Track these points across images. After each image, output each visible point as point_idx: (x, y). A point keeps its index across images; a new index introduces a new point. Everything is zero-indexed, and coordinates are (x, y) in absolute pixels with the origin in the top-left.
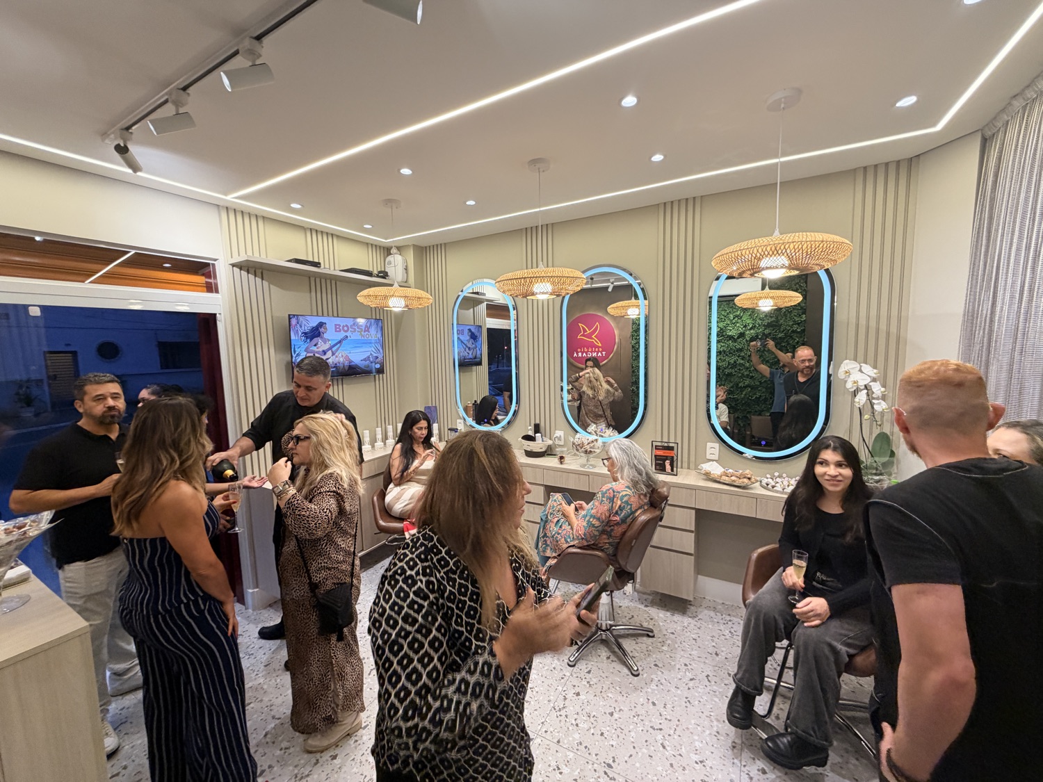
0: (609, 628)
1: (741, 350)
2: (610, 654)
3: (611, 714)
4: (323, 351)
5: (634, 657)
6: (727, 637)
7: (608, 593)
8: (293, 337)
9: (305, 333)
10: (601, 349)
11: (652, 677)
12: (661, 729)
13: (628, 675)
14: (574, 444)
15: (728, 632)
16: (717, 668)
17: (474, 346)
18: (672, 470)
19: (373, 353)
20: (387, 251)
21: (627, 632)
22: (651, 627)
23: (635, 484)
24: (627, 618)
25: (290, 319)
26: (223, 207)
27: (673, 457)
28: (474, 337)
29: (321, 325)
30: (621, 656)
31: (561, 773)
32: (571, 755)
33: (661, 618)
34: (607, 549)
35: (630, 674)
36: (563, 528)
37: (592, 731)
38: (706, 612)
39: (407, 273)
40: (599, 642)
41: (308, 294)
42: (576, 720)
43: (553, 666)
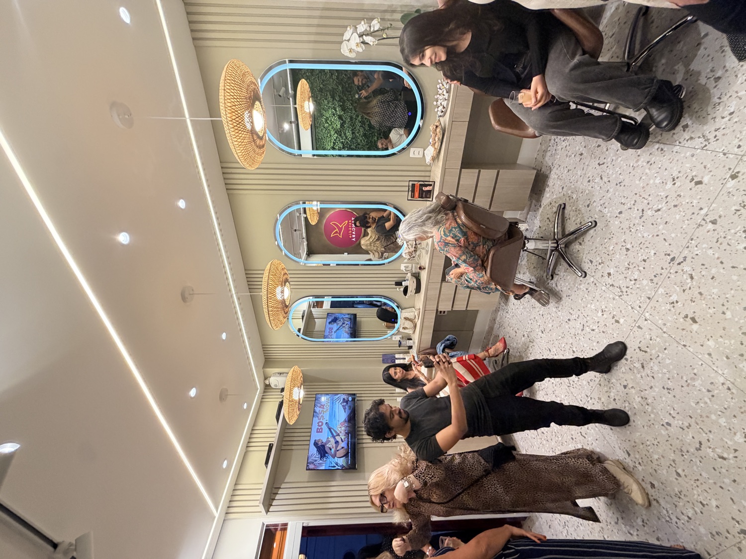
0: (555, 241)
1: (351, 118)
2: (577, 241)
3: (628, 250)
4: (336, 443)
5: (581, 222)
6: (568, 144)
7: (526, 241)
8: (323, 468)
9: (321, 457)
10: (350, 221)
11: (597, 210)
12: (643, 210)
13: (595, 230)
14: (409, 259)
15: (563, 143)
16: (593, 156)
17: (341, 320)
18: (431, 185)
19: (340, 403)
20: (267, 387)
21: (560, 225)
22: (557, 205)
23: (437, 223)
24: (549, 223)
25: (309, 469)
26: (225, 517)
27: (420, 184)
28: (335, 320)
29: (316, 444)
30: (579, 234)
31: (677, 302)
32: (661, 290)
33: (551, 195)
34: (488, 246)
35: (594, 229)
36: (472, 277)
37: (641, 268)
38: (547, 159)
39: (283, 373)
40: (567, 249)
41: (294, 451)
42: (631, 280)
43: (585, 290)
